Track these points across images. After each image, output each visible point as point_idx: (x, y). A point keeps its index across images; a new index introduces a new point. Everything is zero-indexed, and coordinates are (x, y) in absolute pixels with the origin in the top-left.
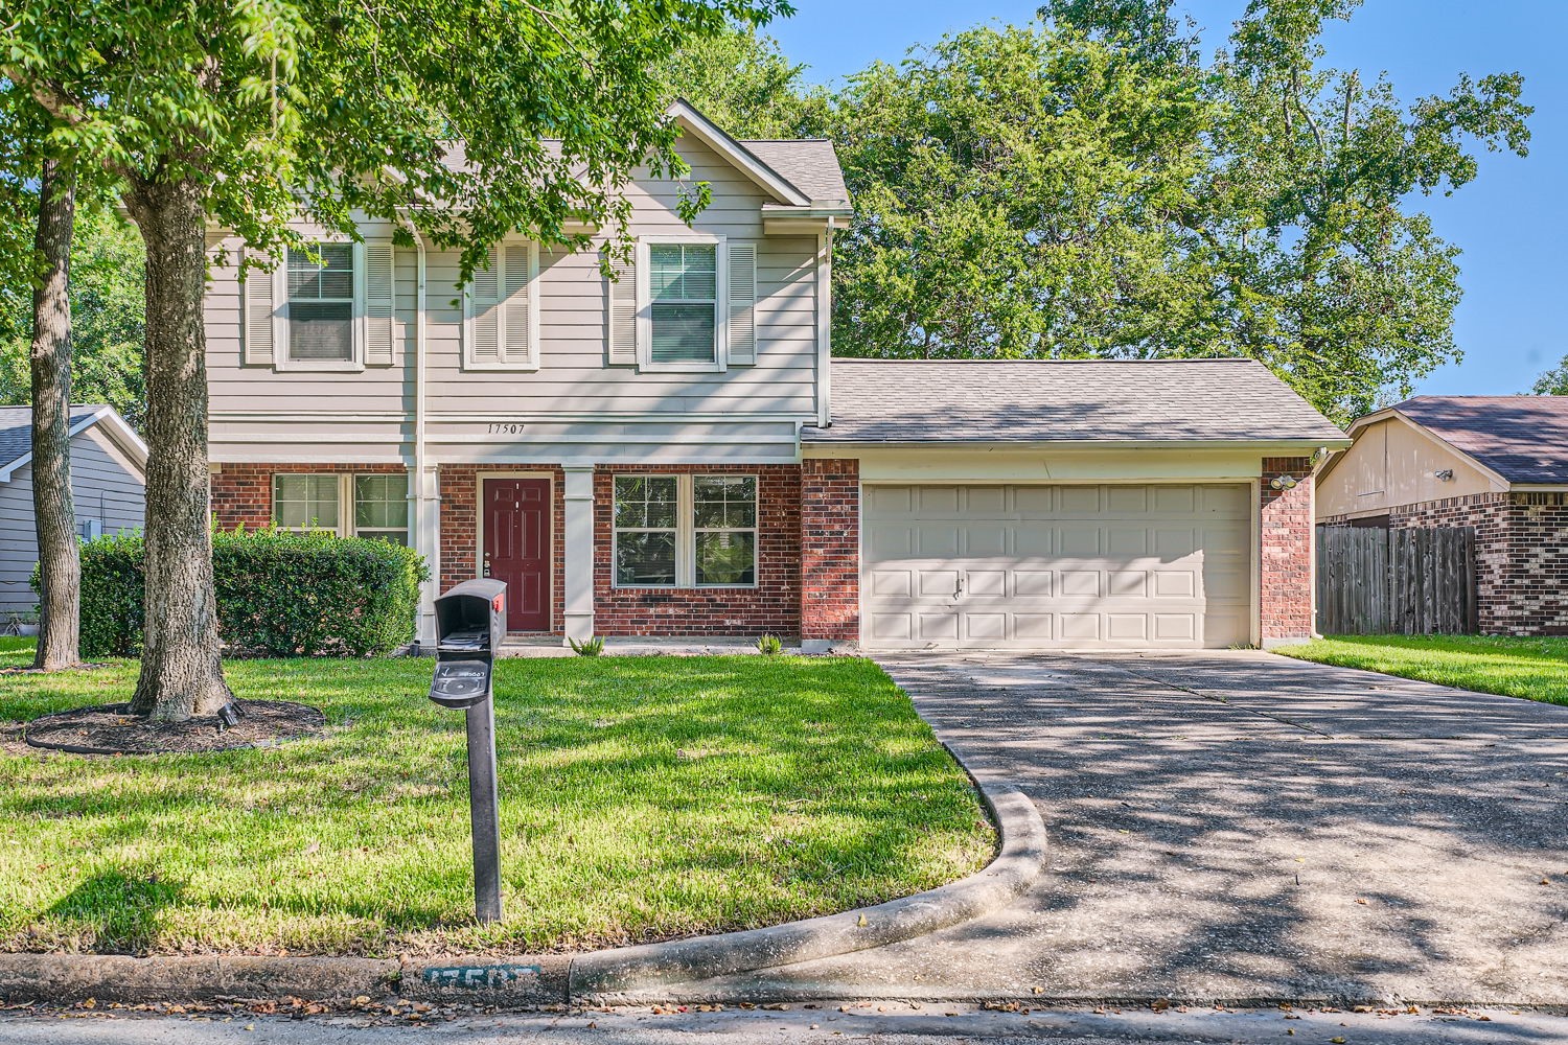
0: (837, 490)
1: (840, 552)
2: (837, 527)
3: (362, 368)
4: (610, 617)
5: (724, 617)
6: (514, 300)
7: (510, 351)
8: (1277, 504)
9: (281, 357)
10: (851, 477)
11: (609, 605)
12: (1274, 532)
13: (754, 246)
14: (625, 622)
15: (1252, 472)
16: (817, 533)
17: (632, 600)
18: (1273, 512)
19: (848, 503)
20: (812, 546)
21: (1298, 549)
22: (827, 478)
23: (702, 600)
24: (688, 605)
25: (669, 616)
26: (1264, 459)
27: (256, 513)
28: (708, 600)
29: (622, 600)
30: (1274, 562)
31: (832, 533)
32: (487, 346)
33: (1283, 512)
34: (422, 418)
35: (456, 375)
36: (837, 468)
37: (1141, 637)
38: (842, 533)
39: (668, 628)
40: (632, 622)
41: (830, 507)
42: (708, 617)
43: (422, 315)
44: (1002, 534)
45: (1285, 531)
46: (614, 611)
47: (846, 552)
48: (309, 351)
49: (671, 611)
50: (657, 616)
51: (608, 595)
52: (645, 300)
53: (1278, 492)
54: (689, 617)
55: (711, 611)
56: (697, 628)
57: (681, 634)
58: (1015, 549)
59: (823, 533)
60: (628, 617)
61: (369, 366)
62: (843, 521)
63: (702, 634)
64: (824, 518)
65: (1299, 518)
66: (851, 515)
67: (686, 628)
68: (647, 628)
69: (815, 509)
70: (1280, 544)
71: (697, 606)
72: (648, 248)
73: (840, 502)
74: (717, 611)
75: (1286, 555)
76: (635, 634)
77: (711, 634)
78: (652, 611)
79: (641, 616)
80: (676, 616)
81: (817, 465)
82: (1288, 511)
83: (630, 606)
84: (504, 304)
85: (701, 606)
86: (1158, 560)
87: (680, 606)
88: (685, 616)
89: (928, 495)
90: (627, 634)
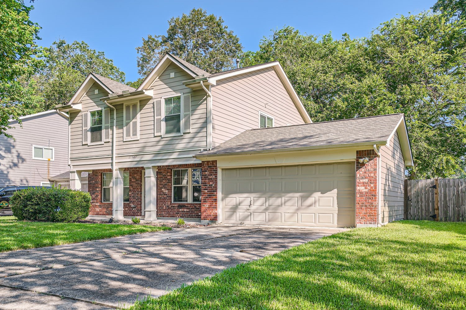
0: (211, 171)
1: (212, 191)
2: (211, 183)
3: (104, 143)
4: (171, 211)
5: (198, 212)
6: (134, 120)
7: (134, 135)
8: (363, 170)
9: (89, 142)
10: (214, 166)
11: (170, 208)
12: (361, 181)
13: (190, 94)
14: (174, 213)
15: (352, 157)
16: (205, 185)
17: (176, 206)
18: (361, 173)
19: (214, 175)
20: (204, 189)
21: (372, 188)
22: (208, 167)
23: (193, 207)
24: (189, 208)
25: (185, 212)
26: (357, 152)
27: (98, 183)
28: (195, 207)
29: (173, 206)
30: (361, 193)
31: (209, 185)
32: (128, 135)
33: (365, 173)
34: (114, 156)
35: (122, 143)
36: (211, 164)
37: (313, 222)
38: (212, 185)
39: (185, 215)
40: (176, 213)
41: (209, 176)
42: (194, 212)
43: (115, 127)
44: (265, 184)
45: (366, 180)
46: (172, 210)
47: (213, 191)
48: (94, 140)
49: (185, 210)
50: (182, 212)
51: (170, 205)
52: (163, 115)
53: (363, 164)
54: (190, 212)
55: (195, 210)
56: (192, 215)
57: (188, 217)
58: (269, 190)
59: (207, 185)
60: (175, 212)
61: (105, 142)
62: (213, 181)
63: (193, 217)
64: (207, 180)
65: (372, 175)
66: (215, 179)
67: (189, 215)
68: (179, 215)
69: (205, 177)
70: (364, 186)
71: (192, 208)
72: (164, 100)
73: (212, 175)
74: (197, 210)
75: (367, 190)
76: (176, 217)
77: (195, 217)
78: (180, 210)
79: (178, 211)
80: (187, 212)
81: (205, 163)
82: (367, 172)
83: (175, 208)
84: (132, 122)
85: (193, 208)
86: (320, 193)
87: (187, 208)
88: (189, 212)
89: (241, 171)
90: (174, 217)
